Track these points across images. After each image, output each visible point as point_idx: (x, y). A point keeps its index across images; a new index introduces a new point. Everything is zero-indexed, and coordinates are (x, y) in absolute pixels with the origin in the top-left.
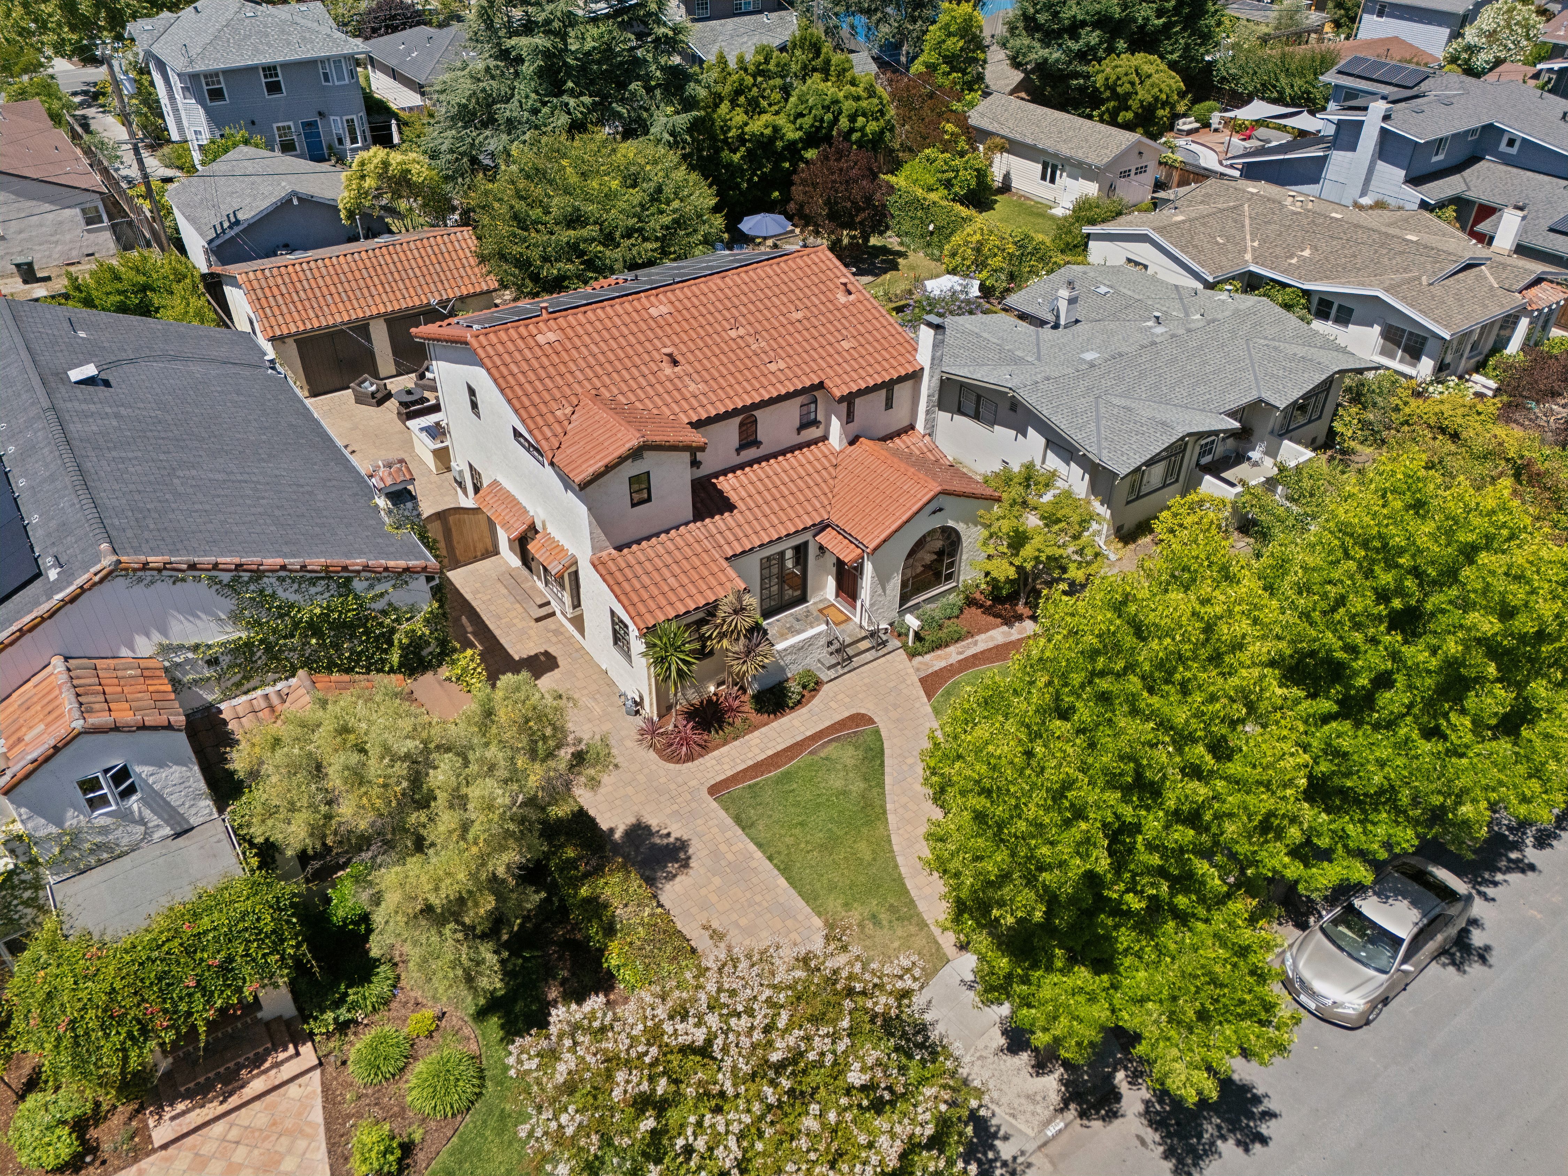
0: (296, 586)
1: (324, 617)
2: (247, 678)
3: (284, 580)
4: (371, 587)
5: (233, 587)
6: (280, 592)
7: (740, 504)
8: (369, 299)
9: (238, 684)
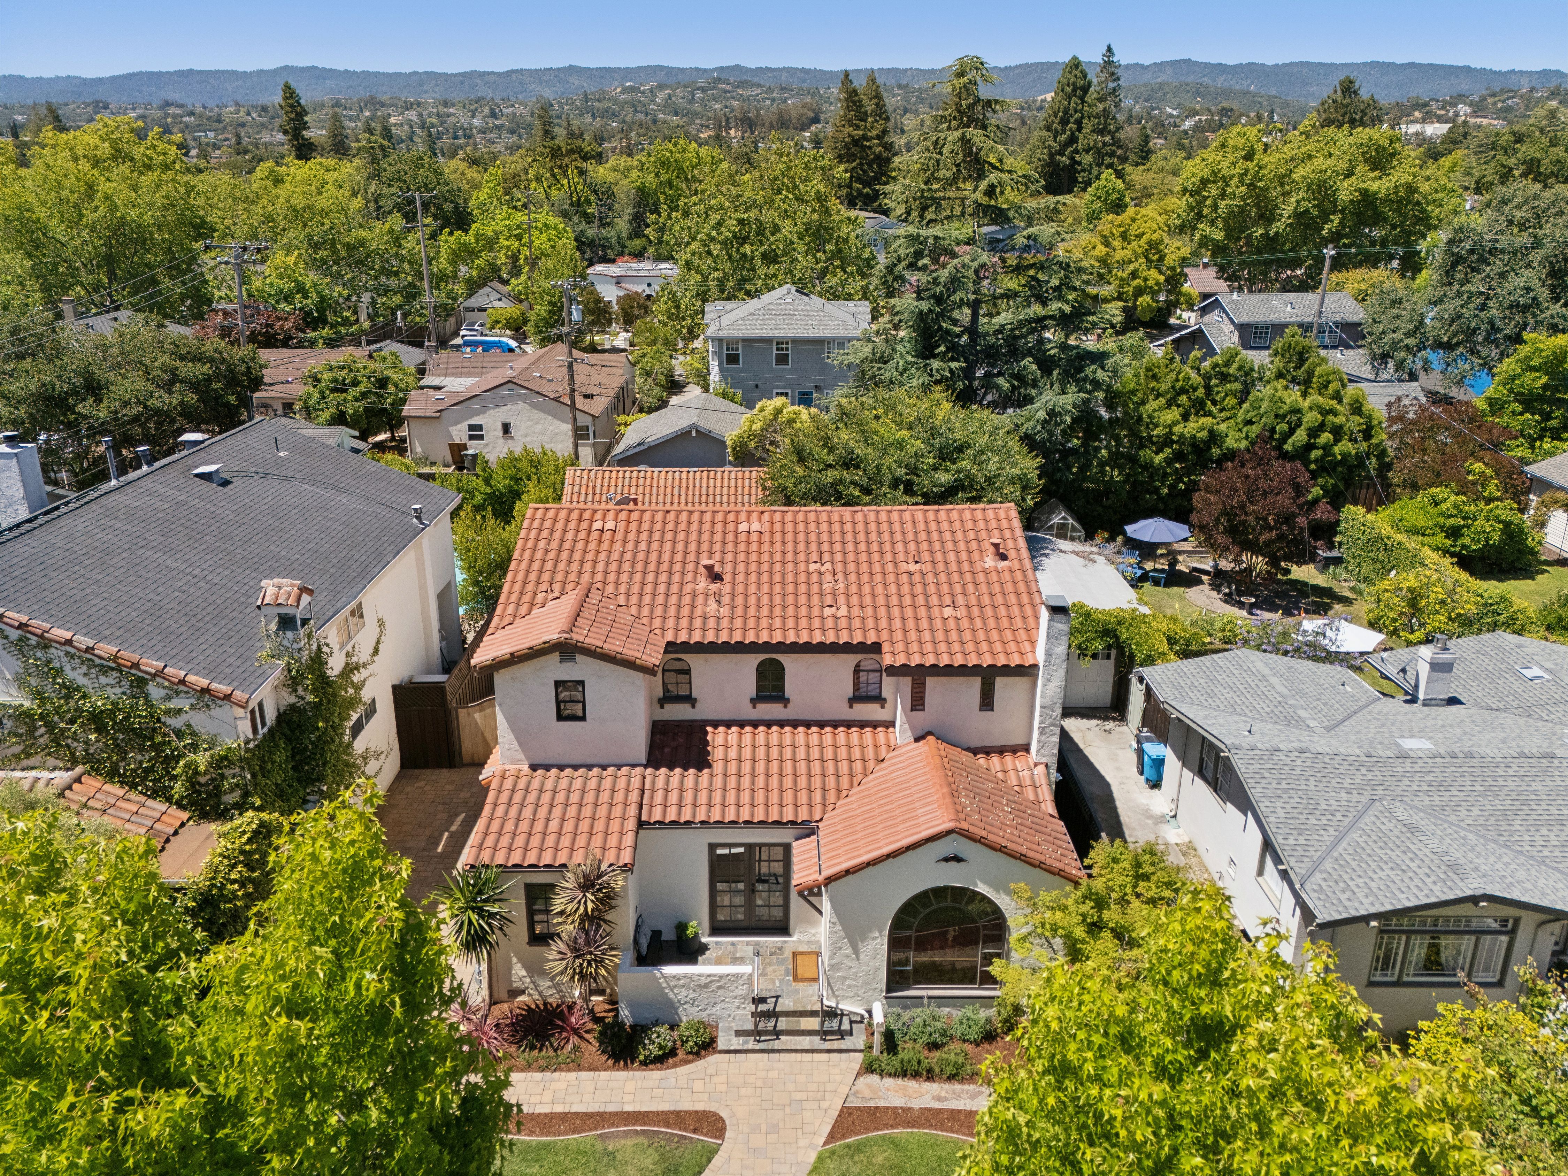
0: (84, 669)
1: (112, 713)
2: (28, 755)
3: (72, 657)
4: (168, 698)
5: (20, 646)
6: (67, 669)
7: (718, 767)
9: (17, 757)
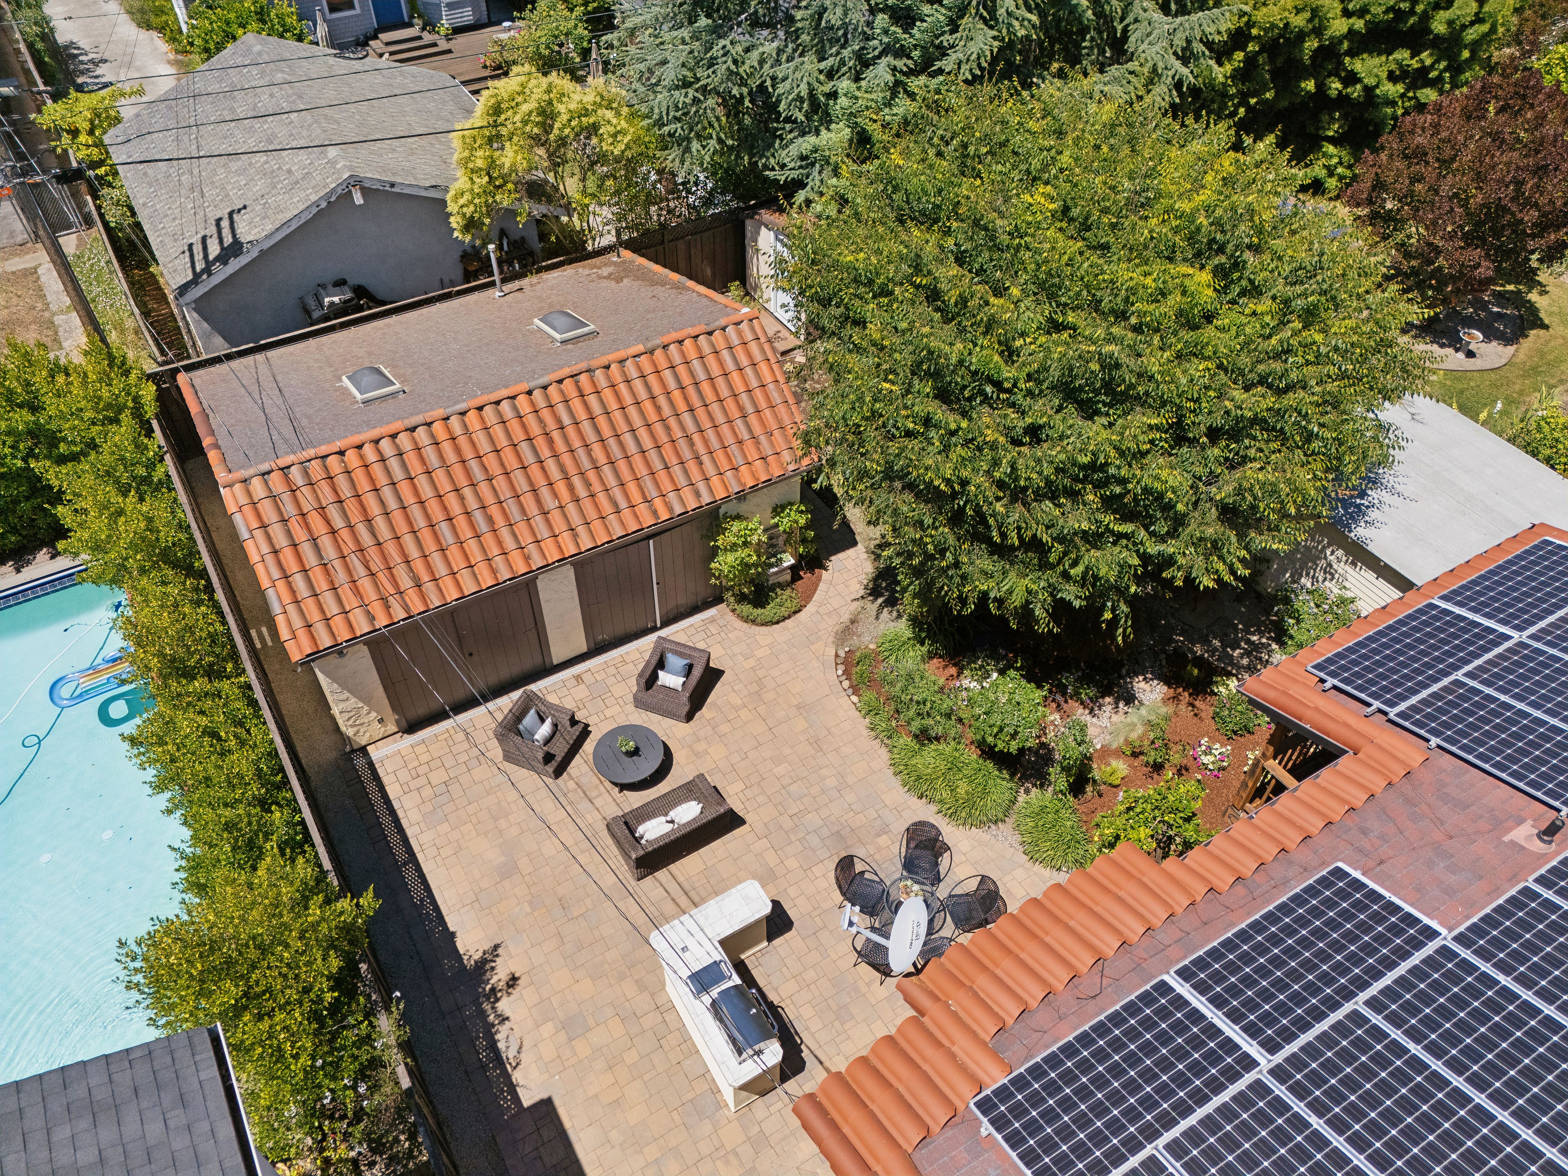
8: (539, 522)
